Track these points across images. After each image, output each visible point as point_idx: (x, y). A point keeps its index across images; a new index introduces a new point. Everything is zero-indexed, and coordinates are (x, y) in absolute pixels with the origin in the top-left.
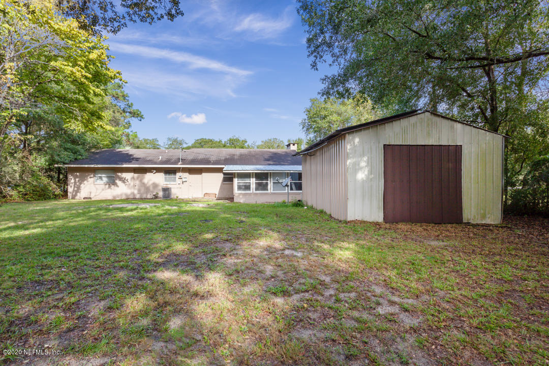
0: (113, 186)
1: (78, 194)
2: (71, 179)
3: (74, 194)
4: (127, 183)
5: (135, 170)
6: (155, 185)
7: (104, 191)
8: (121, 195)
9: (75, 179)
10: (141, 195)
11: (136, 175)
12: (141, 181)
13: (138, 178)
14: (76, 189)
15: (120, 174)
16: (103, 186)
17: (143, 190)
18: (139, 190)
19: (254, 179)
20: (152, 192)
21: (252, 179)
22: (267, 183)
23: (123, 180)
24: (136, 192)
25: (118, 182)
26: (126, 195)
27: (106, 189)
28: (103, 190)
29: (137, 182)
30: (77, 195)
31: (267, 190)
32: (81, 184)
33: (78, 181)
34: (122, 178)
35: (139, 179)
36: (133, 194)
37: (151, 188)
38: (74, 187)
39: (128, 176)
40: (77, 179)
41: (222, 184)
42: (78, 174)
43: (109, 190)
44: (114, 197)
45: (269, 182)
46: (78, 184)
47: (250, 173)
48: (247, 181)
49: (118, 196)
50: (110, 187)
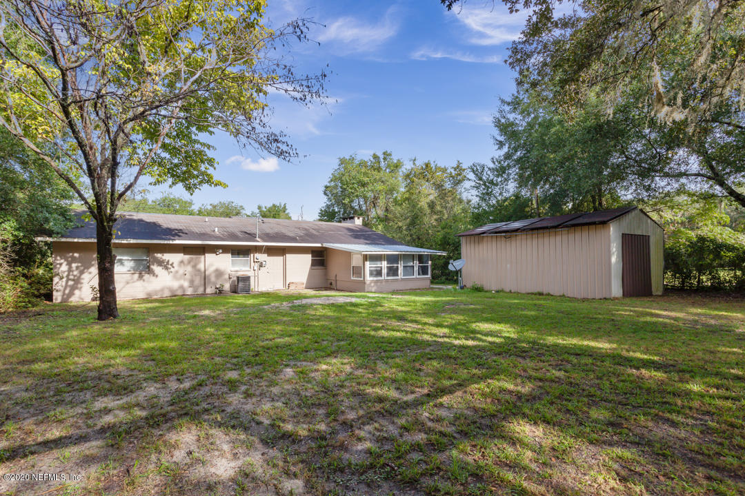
0: (146, 276)
1: (77, 292)
2: (61, 264)
3: (67, 292)
4: (172, 270)
5: (186, 249)
6: (219, 273)
7: (129, 285)
8: (162, 290)
9: (69, 264)
10: (196, 289)
11: (187, 257)
12: (194, 266)
13: (189, 262)
14: (71, 283)
15: (159, 255)
16: (128, 277)
17: (198, 281)
18: (192, 282)
19: (386, 262)
20: (215, 284)
21: (383, 262)
22: (398, 267)
23: (165, 265)
24: (186, 284)
25: (155, 268)
26: (171, 290)
27: (133, 282)
28: (128, 283)
29: (189, 269)
30: (74, 294)
31: (398, 275)
32: (82, 273)
33: (77, 268)
34: (163, 262)
35: (192, 264)
36: (181, 287)
37: (213, 279)
38: (68, 280)
39: (174, 258)
40: (74, 265)
41: (311, 269)
42: (76, 255)
43: (140, 283)
44: (149, 294)
45: (399, 265)
46: (75, 273)
47: (381, 255)
48: (378, 264)
49: (156, 292)
50: (141, 277)
